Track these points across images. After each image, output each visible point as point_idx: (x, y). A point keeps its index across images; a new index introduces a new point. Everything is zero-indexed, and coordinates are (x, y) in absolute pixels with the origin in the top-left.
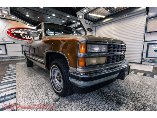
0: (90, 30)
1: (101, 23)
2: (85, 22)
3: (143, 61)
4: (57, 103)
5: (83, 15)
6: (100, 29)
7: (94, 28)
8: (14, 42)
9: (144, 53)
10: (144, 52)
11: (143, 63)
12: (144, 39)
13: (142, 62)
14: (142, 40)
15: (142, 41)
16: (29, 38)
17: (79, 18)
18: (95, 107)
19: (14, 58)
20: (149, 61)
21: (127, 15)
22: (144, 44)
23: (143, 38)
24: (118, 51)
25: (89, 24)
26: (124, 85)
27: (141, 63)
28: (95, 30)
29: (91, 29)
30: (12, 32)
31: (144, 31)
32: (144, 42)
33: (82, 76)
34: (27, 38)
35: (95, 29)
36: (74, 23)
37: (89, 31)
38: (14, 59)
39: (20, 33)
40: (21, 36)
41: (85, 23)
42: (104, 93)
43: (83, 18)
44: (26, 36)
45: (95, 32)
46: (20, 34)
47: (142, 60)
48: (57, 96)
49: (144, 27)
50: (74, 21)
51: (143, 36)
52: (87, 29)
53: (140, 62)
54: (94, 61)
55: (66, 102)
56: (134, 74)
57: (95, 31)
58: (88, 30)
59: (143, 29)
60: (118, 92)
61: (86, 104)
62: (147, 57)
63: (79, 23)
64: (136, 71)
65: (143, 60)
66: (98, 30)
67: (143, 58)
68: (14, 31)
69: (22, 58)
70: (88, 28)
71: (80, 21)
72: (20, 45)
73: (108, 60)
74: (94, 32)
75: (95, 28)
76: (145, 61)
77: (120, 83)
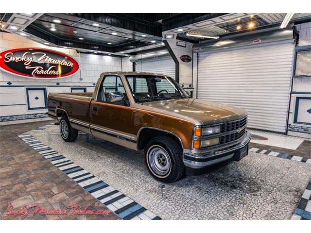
0: (187, 59)
1: (210, 47)
2: (177, 42)
3: (290, 130)
4: (164, 189)
5: (174, 35)
6: (207, 58)
7: (195, 55)
8: (9, 83)
9: (290, 114)
10: (290, 112)
11: (289, 133)
12: (291, 88)
13: (287, 130)
14: (288, 89)
15: (287, 92)
16: (42, 73)
17: (165, 38)
18: (207, 190)
19: (9, 120)
20: (300, 130)
21: (260, 40)
22: (292, 98)
23: (289, 85)
24: (233, 129)
25: (185, 47)
26: (244, 170)
27: (286, 134)
28: (198, 59)
29: (188, 56)
30: (7, 60)
31: (291, 73)
32: (291, 94)
33: (197, 157)
34: (39, 72)
35: (198, 56)
36: (152, 44)
37: (184, 61)
38: (10, 123)
39: (24, 62)
40: (26, 67)
41: (177, 45)
42: (217, 179)
43: (173, 38)
44: (38, 68)
45: (198, 64)
46: (25, 64)
47: (287, 127)
48: (160, 183)
49: (291, 66)
50: (153, 42)
51: (289, 82)
52: (181, 58)
53: (284, 131)
54: (208, 143)
55: (174, 188)
56: (264, 154)
57: (198, 62)
58: (182, 60)
59: (290, 69)
60: (235, 177)
61: (197, 189)
62: (295, 121)
63: (163, 44)
64: (270, 150)
65: (289, 128)
66: (204, 61)
67: (289, 123)
68: (11, 57)
69: (27, 119)
70: (183, 56)
71: (165, 42)
72: (23, 90)
73: (222, 140)
74: (195, 62)
75: (198, 54)
76: (293, 130)
77: (239, 168)
